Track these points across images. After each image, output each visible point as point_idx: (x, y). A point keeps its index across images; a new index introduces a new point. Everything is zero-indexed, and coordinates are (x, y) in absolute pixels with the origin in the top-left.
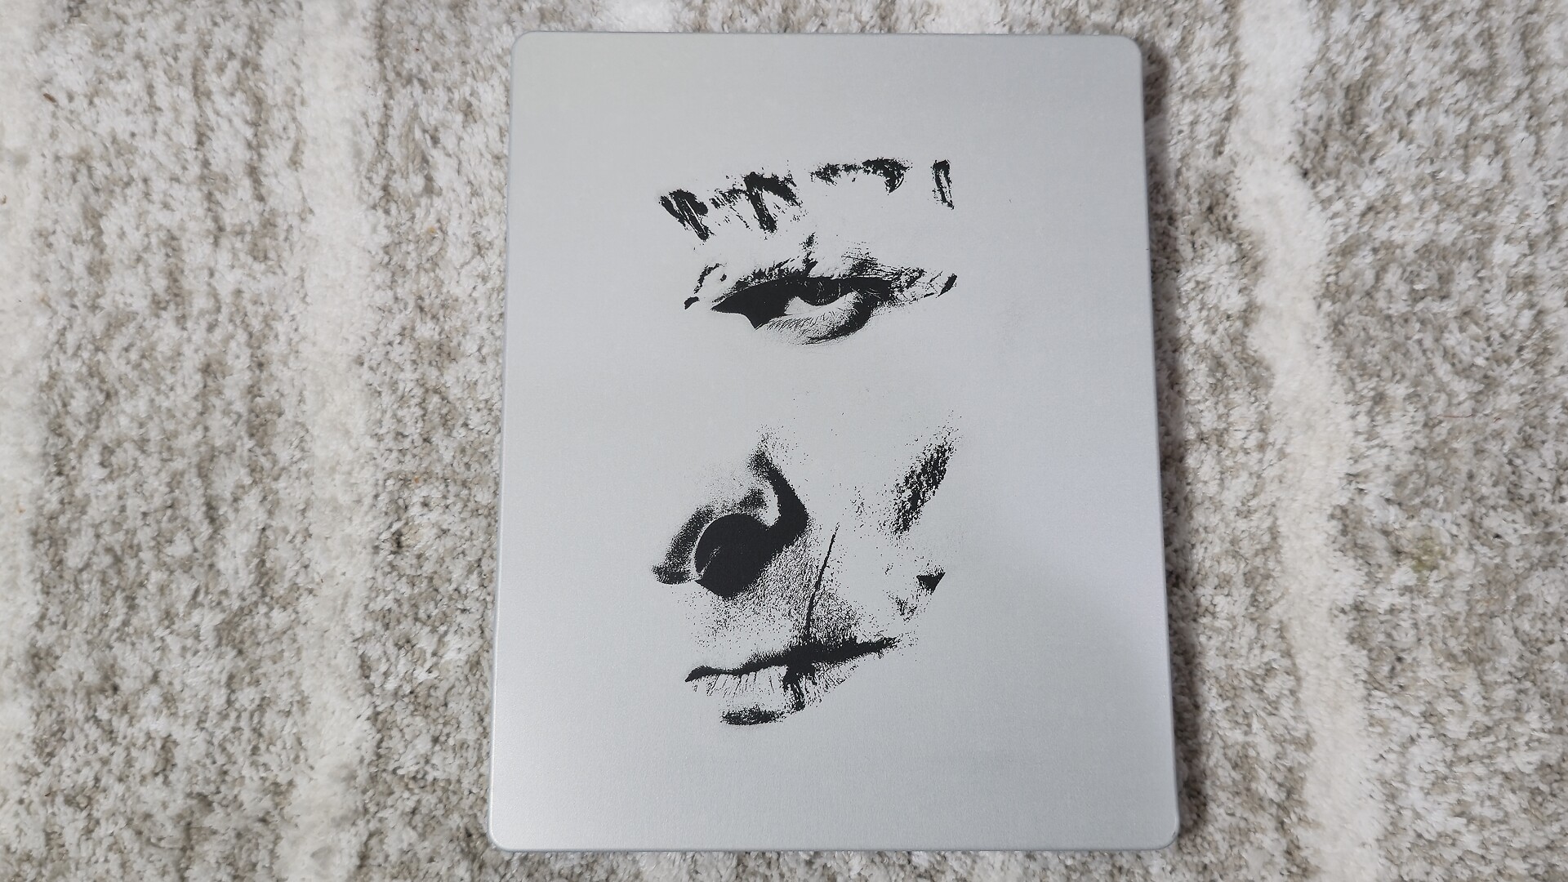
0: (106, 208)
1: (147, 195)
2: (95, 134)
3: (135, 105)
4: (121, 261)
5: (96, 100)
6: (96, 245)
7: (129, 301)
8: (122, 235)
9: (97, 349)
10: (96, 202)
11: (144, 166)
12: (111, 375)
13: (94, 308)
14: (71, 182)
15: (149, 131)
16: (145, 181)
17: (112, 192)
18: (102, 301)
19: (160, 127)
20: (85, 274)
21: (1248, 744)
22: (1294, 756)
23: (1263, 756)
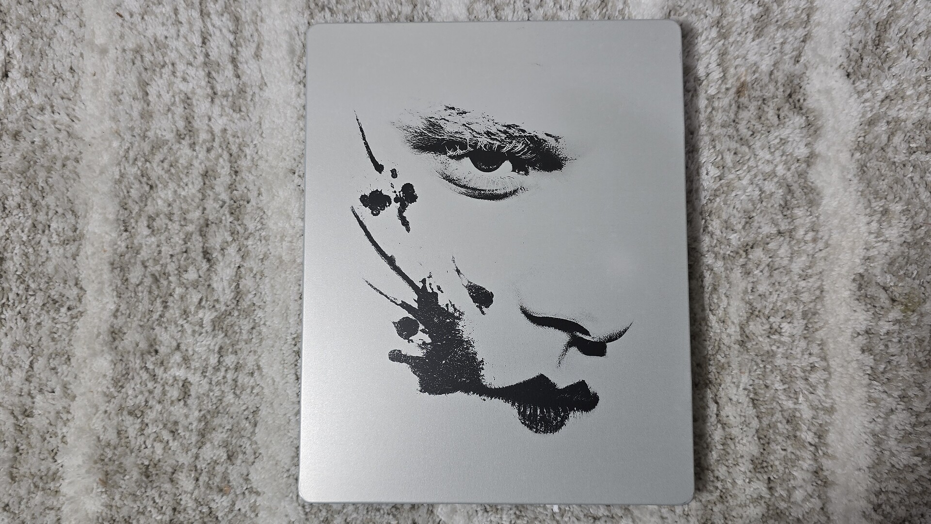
0: (151, 80)
1: (174, 73)
2: (145, 36)
3: (167, 20)
4: (159, 111)
5: (146, 17)
6: (145, 101)
7: (164, 133)
8: (159, 96)
9: (146, 161)
10: (146, 76)
11: (173, 55)
12: (153, 176)
13: (144, 137)
14: (132, 64)
15: (175, 36)
16: (173, 64)
17: (154, 70)
18: (149, 134)
19: (182, 32)
20: (139, 117)
21: (796, 409)
22: (823, 417)
23: (804, 416)
